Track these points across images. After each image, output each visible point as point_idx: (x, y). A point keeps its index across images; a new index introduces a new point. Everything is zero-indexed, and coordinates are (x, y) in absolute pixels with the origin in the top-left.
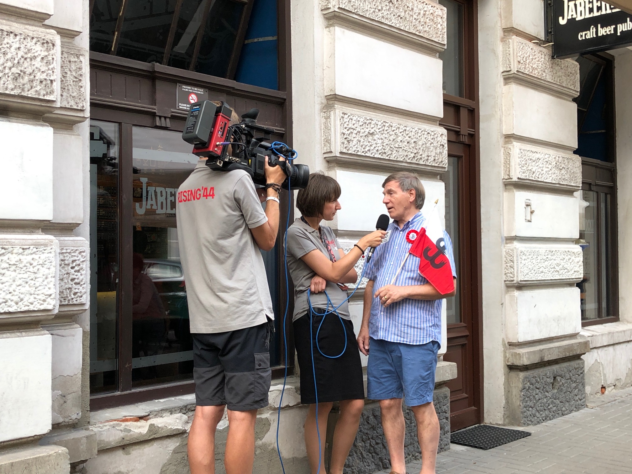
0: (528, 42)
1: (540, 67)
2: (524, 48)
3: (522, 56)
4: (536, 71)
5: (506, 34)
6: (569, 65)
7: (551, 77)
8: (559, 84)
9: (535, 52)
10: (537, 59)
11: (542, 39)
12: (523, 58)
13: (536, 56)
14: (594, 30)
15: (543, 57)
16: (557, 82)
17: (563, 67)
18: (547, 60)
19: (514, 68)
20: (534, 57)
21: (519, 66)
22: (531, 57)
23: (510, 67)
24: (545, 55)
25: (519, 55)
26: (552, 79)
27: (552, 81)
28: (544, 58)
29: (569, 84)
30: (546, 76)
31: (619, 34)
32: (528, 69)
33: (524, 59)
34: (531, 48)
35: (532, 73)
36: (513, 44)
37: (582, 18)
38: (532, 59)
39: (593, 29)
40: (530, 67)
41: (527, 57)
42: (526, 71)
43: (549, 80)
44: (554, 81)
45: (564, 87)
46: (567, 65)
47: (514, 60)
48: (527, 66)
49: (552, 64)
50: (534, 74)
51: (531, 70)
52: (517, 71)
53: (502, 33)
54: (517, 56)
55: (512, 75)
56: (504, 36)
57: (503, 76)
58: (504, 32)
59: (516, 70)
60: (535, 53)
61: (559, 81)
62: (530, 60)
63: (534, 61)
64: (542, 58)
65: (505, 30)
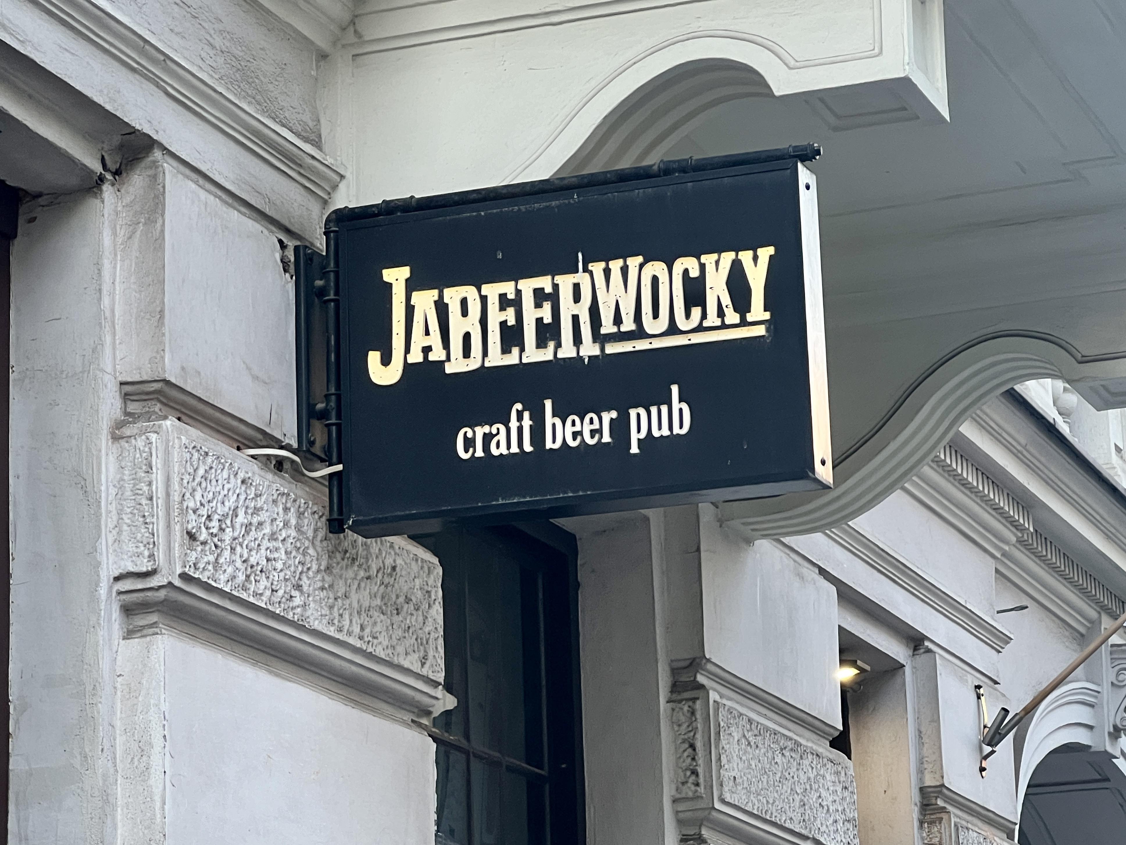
0: (227, 451)
1: (279, 565)
2: (212, 476)
3: (204, 512)
4: (264, 583)
5: (133, 407)
6: (399, 562)
7: (326, 611)
8: (358, 644)
9: (258, 496)
10: (267, 530)
11: (287, 441)
12: (209, 518)
13: (264, 516)
14: (527, 422)
15: (293, 522)
16: (349, 633)
17: (373, 571)
18: (310, 534)
19: (170, 560)
20: (255, 520)
21: (193, 556)
22: (241, 518)
23: (151, 556)
24: (300, 515)
25: (191, 505)
26: (331, 623)
27: (331, 631)
28: (298, 528)
29: (400, 649)
30: (304, 606)
31: (634, 449)
32: (230, 570)
33: (214, 524)
34: (241, 475)
35: (245, 589)
36: (167, 453)
37: (473, 364)
38: (248, 526)
39: (520, 418)
40: (239, 564)
41: (225, 516)
42: (223, 578)
43: (316, 625)
44: (340, 630)
45: (379, 660)
46: (389, 561)
47: (168, 526)
48: (227, 553)
49: (331, 555)
50: (256, 594)
51: (241, 577)
52: (184, 577)
53: (118, 403)
54: (184, 512)
55: (162, 594)
56: (127, 414)
57: (120, 593)
58: (126, 397)
59: (179, 571)
60: (260, 503)
61: (357, 630)
62: (239, 531)
63: (253, 533)
64: (286, 524)
65: (128, 388)
